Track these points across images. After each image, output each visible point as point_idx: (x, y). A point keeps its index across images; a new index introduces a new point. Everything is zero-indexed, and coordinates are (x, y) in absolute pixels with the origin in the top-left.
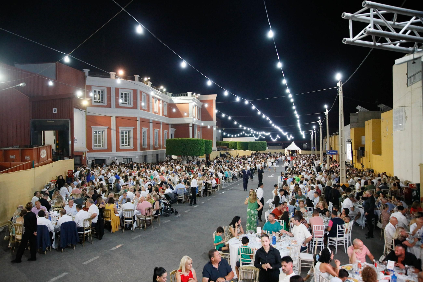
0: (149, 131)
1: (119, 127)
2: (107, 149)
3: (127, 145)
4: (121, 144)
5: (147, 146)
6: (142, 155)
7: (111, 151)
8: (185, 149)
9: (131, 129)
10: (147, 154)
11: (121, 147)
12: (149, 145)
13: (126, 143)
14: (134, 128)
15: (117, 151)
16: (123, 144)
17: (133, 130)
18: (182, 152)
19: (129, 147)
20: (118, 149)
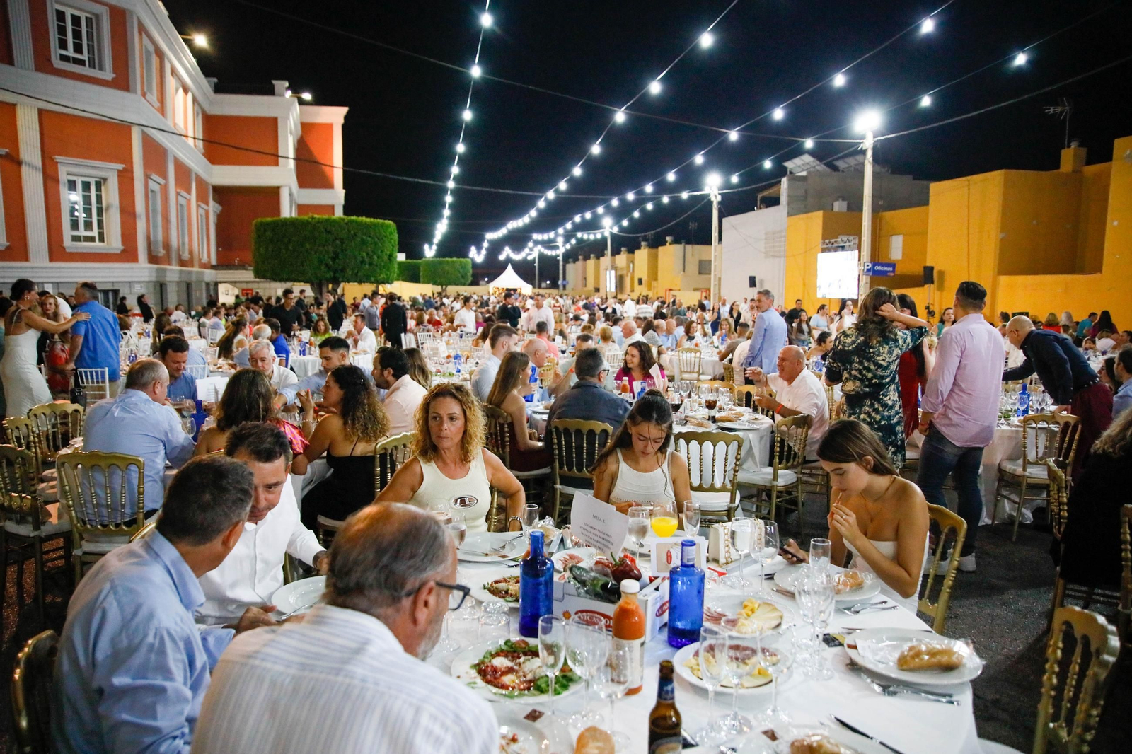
0: (165, 189)
1: (59, 158)
2: (8, 248)
3: (92, 239)
4: (67, 233)
5: (164, 248)
6: (154, 279)
7: (26, 258)
8: (341, 256)
9: (110, 171)
10: (168, 279)
11: (67, 242)
12: (167, 246)
13: (88, 225)
14: (121, 167)
15: (51, 260)
16: (76, 233)
17: (119, 176)
18: (327, 265)
19: (101, 244)
20: (57, 252)
